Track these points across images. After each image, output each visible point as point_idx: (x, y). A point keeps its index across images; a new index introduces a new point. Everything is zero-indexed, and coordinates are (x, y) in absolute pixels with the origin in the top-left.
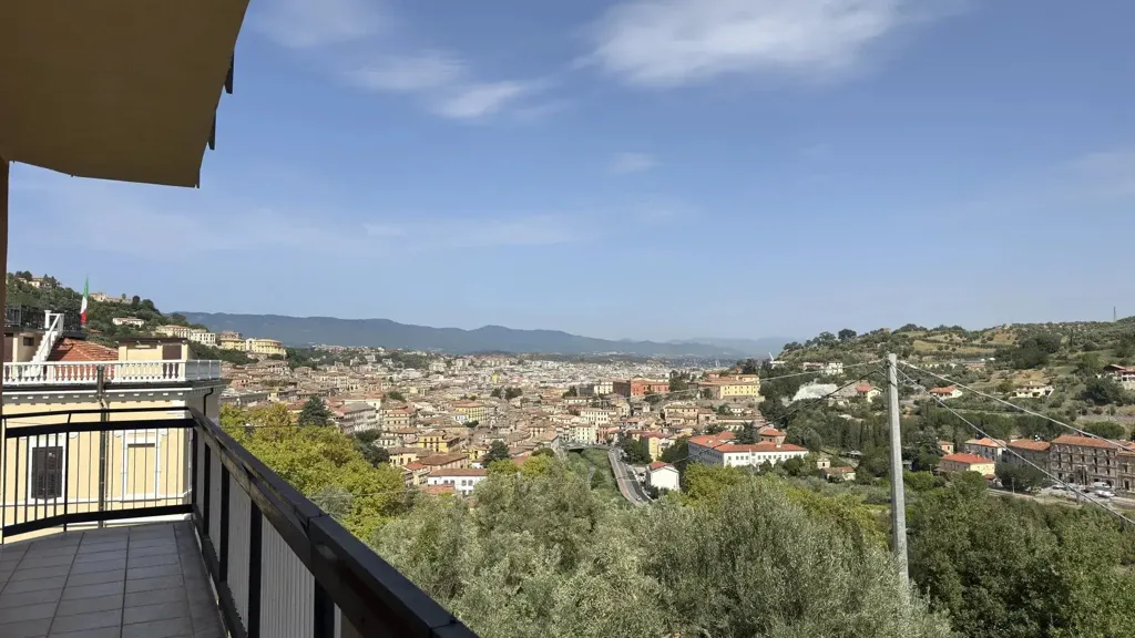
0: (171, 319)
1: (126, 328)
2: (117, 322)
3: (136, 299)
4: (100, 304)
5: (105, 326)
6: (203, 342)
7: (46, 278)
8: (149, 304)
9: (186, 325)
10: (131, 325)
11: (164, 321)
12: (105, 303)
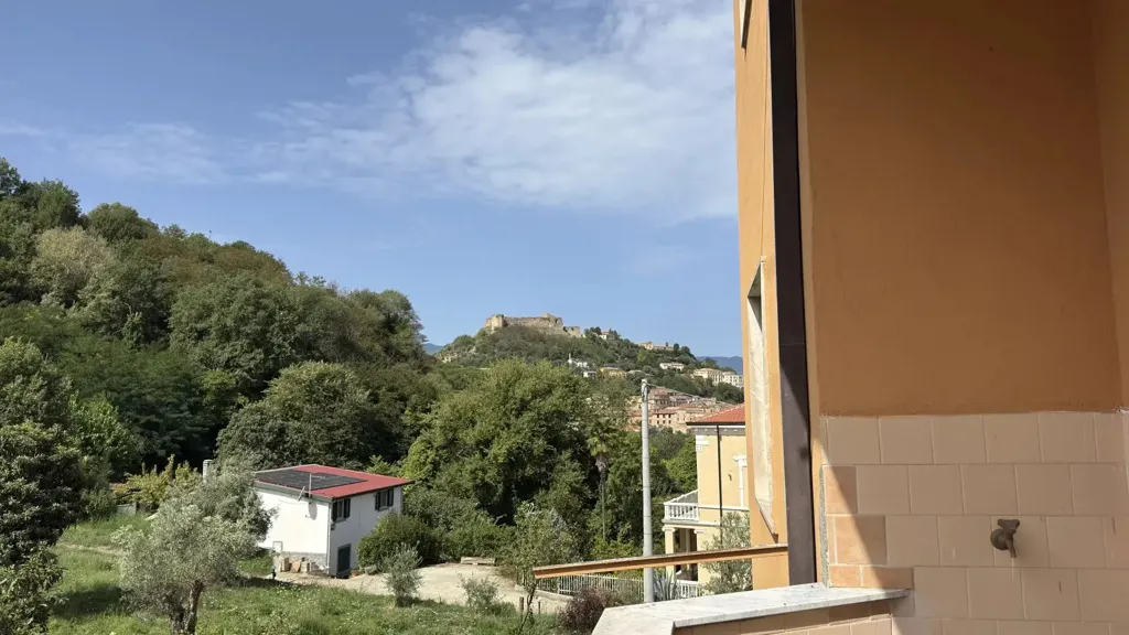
0: (704, 363)
1: (672, 372)
2: (663, 366)
3: (676, 346)
4: (650, 352)
5: (656, 371)
6: (734, 384)
7: (611, 332)
8: (686, 350)
9: (717, 368)
10: (674, 369)
11: (699, 366)
12: (653, 351)
